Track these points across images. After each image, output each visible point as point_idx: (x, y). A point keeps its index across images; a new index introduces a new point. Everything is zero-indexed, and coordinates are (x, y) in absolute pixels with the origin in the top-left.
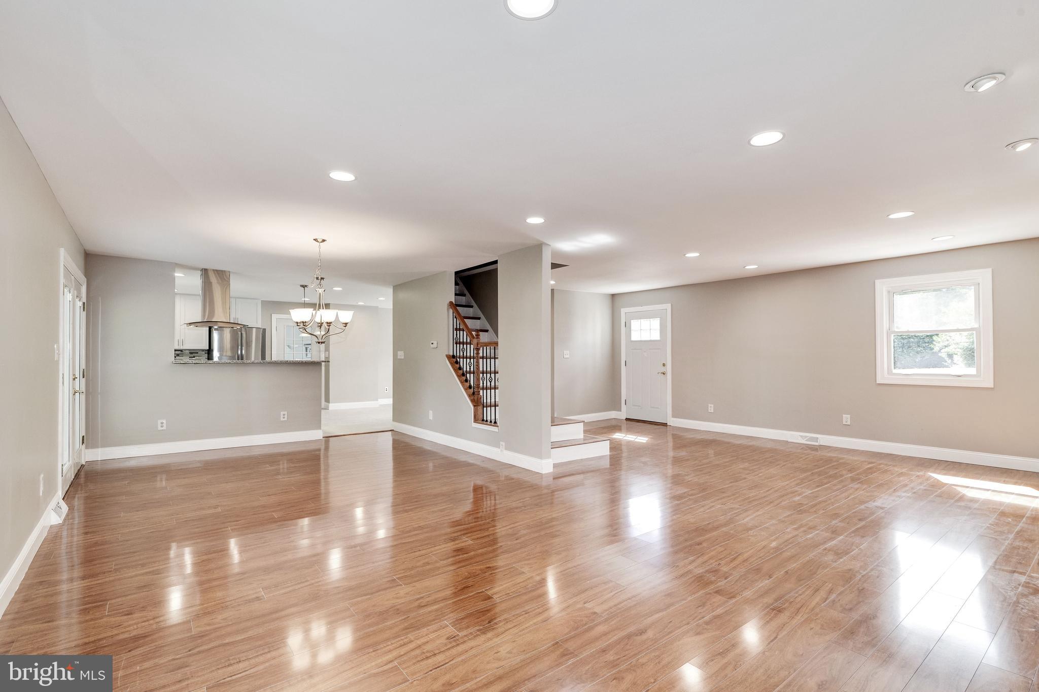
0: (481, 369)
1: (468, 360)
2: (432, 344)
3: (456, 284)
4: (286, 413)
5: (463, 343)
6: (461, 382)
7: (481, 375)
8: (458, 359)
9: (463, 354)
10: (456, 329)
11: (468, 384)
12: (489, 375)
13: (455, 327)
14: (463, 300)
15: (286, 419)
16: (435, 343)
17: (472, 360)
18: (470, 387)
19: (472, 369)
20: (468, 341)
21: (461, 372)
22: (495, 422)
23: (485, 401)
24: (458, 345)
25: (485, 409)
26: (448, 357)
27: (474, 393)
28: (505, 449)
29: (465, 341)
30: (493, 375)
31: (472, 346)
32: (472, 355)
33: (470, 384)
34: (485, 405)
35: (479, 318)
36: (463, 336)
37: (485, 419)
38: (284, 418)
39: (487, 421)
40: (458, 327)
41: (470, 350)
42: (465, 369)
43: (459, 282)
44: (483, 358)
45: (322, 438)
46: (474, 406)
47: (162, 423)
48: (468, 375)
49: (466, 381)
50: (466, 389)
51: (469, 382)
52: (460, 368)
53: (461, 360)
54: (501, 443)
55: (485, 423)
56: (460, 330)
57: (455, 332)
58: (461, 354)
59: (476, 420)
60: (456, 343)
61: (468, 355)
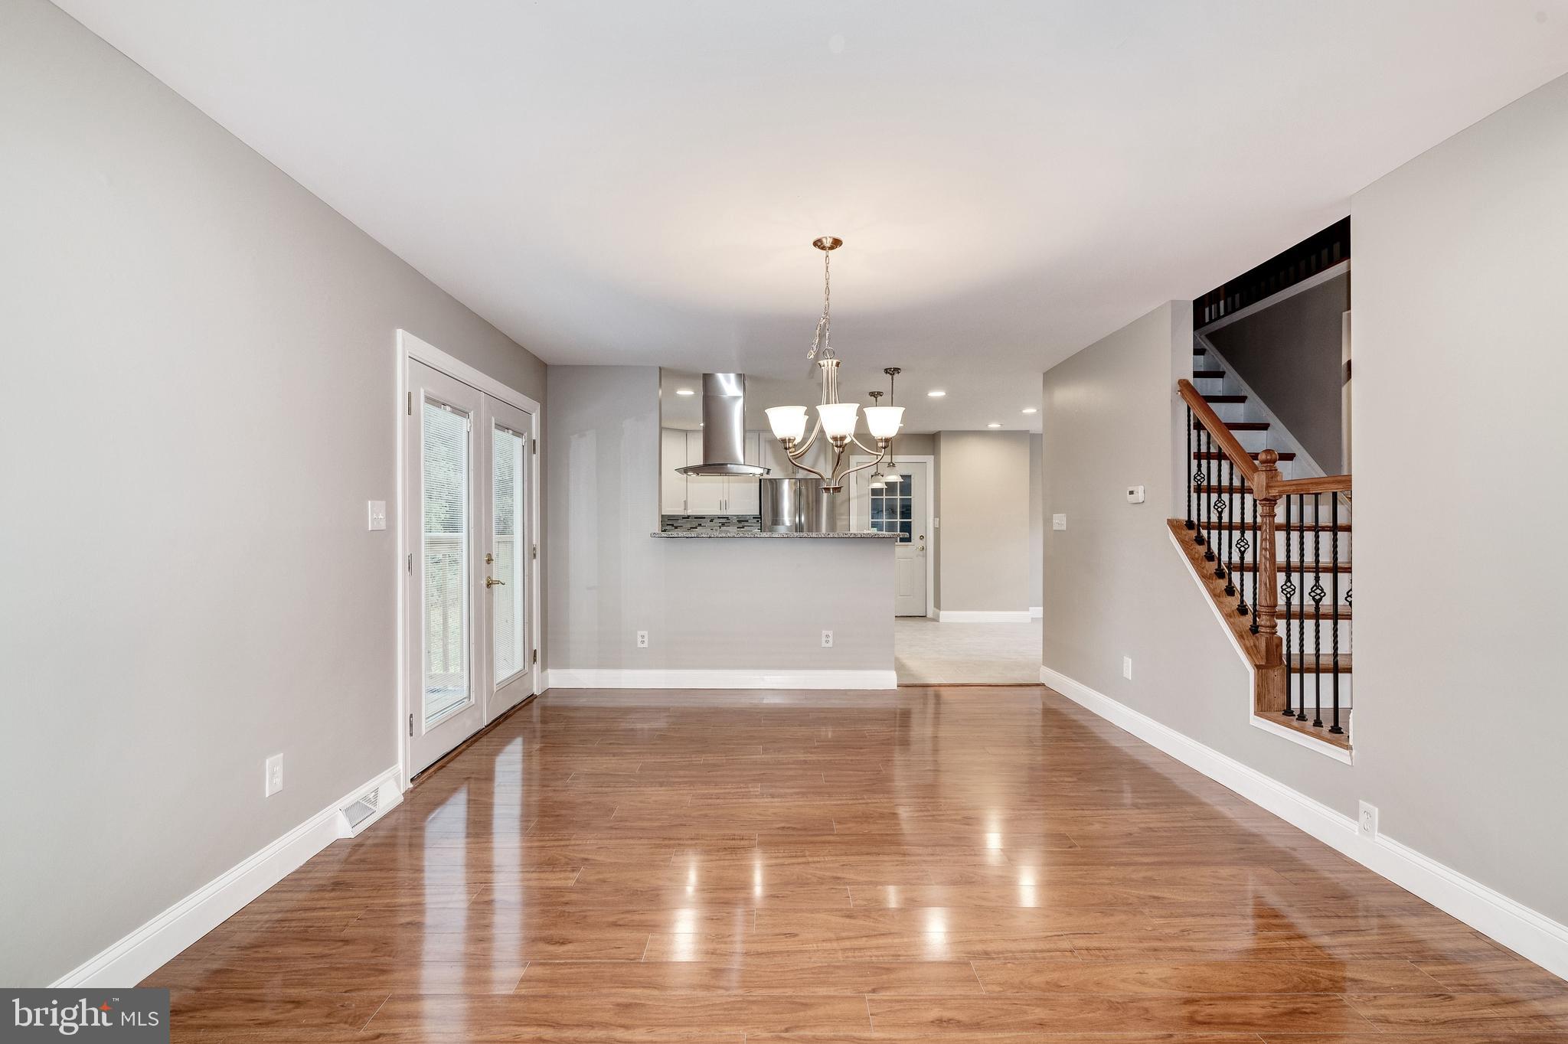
0: (1281, 558)
1: (1236, 534)
2: (1131, 493)
3: (1198, 351)
4: (830, 633)
5: (1220, 490)
6: (1215, 595)
7: (1281, 578)
8: (1204, 533)
9: (1220, 518)
10: (1199, 456)
11: (1234, 602)
12: (1309, 578)
13: (1194, 449)
14: (1216, 387)
15: (830, 645)
16: (1140, 491)
17: (1249, 535)
18: (1242, 610)
19: (1249, 558)
20: (1237, 483)
21: (1214, 565)
22: (1336, 729)
23: (1295, 650)
24: (1204, 496)
25: (1295, 678)
26: (1174, 525)
27: (1255, 629)
28: (1381, 830)
29: (1225, 482)
30: (1326, 580)
31: (1249, 498)
32: (1249, 519)
33: (1242, 601)
34: (1295, 663)
35: (1264, 427)
36: (1221, 473)
37: (1295, 705)
38: (827, 642)
39: (1302, 717)
40: (1204, 449)
41: (1243, 508)
42: (1225, 558)
43: (1206, 345)
44: (1287, 527)
45: (896, 688)
46: (1258, 667)
47: (643, 637)
48: (1236, 576)
49: (1230, 591)
50: (1228, 616)
51: (1237, 595)
52: (1210, 556)
53: (1214, 533)
54: (1364, 805)
55: (1296, 723)
56: (1209, 456)
57: (1194, 463)
58: (1214, 518)
59: (1263, 707)
60: (1199, 490)
61: (1236, 519)
